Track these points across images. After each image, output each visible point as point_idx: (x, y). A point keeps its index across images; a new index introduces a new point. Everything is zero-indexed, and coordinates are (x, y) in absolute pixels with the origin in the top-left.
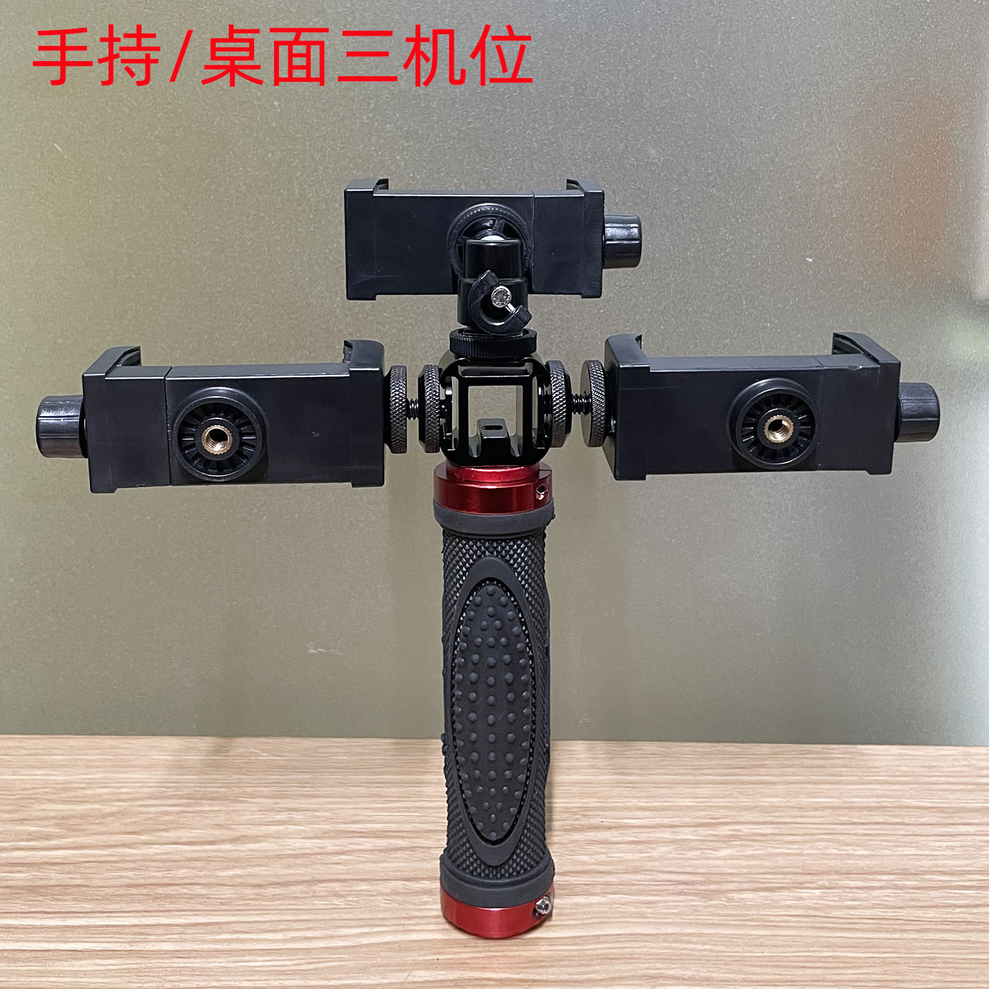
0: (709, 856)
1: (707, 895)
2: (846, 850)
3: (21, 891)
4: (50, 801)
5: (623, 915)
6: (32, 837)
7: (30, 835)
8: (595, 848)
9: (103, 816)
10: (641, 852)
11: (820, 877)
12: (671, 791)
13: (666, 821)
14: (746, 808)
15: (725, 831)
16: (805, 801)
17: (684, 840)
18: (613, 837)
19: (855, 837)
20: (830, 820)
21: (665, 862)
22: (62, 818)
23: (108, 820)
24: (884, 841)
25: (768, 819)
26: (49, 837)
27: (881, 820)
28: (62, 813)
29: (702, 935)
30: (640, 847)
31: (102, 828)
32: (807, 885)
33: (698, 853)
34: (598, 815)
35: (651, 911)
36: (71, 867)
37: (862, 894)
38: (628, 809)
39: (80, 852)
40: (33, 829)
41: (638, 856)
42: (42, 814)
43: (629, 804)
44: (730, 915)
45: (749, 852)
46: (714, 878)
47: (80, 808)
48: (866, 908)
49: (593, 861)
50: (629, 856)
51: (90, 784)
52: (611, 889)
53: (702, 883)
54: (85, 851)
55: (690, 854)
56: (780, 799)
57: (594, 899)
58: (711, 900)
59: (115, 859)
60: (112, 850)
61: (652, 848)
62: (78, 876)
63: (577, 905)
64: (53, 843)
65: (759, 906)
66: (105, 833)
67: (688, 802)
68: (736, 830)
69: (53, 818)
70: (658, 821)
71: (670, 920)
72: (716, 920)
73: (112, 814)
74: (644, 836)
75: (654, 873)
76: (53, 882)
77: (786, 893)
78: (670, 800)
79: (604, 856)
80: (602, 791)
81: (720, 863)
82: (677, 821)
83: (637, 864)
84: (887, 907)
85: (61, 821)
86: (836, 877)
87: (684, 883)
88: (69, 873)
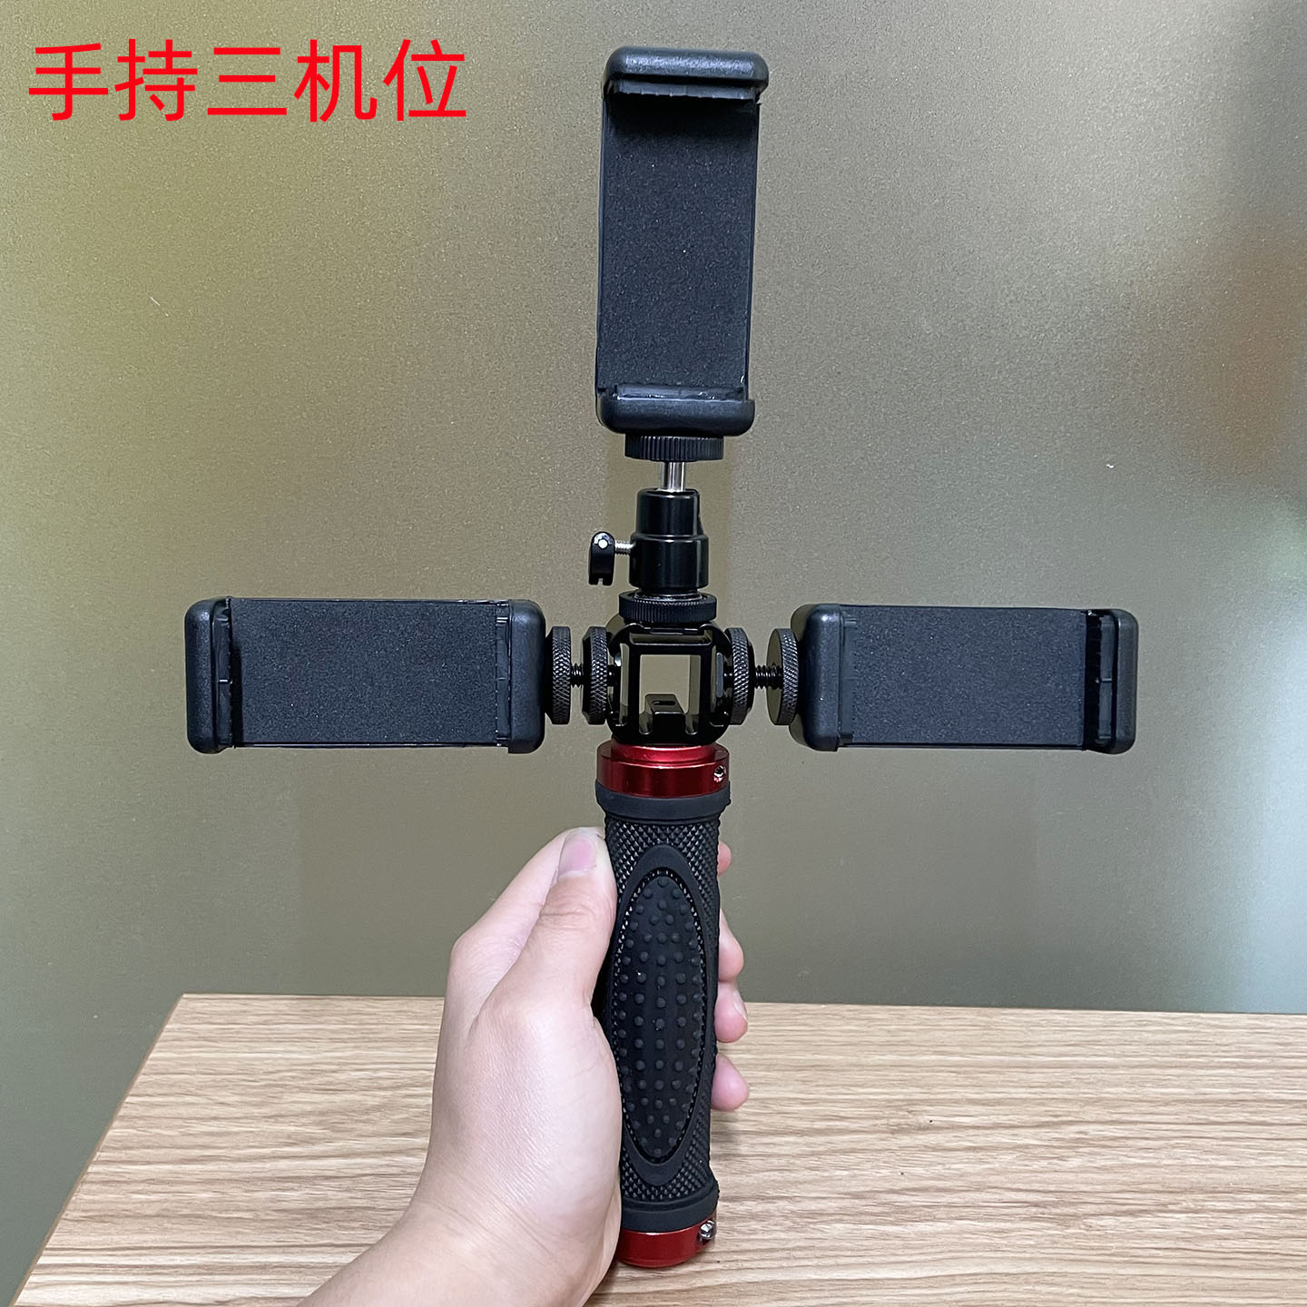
0: (1058, 1168)
1: (1063, 1221)
2: (1207, 1160)
3: (299, 1216)
4: (302, 1090)
5: (977, 1247)
6: (293, 1140)
7: (289, 1137)
8: (930, 1156)
9: (367, 1111)
10: (981, 1161)
11: (1183, 1197)
12: (1002, 1078)
13: (1003, 1119)
14: (1088, 1102)
15: (1070, 1132)
16: (1152, 1091)
17: (1027, 1146)
18: (948, 1142)
19: (1215, 1142)
20: (1184, 1118)
21: (1010, 1176)
22: (322, 1113)
23: (375, 1116)
24: (1248, 1147)
25: (1115, 1117)
26: (310, 1140)
27: (1241, 1119)
28: (320, 1107)
29: (1065, 1275)
30: (979, 1155)
31: (370, 1128)
32: (1171, 1207)
33: (1044, 1163)
34: (925, 1111)
35: (1005, 1242)
36: (347, 1183)
37: (1232, 1220)
38: (957, 1102)
39: (352, 1161)
40: (292, 1129)
41: (979, 1167)
42: (296, 1108)
43: (957, 1096)
44: (1092, 1248)
45: (1100, 1162)
46: (1068, 1198)
47: (338, 1099)
48: (1239, 1238)
49: (929, 1174)
50: (969, 1168)
51: (342, 1065)
52: (956, 1212)
53: (1055, 1205)
54: (358, 1160)
55: (1036, 1165)
56: (1124, 1090)
57: (941, 1226)
58: (1068, 1227)
59: (394, 1170)
60: (388, 1158)
61: (992, 1157)
62: (359, 1195)
63: (923, 1235)
64: (319, 1148)
65: (1122, 1237)
66: (375, 1135)
67: (1022, 1093)
68: (1081, 1132)
69: (310, 1113)
70: (994, 1119)
71: (1028, 1255)
72: (1079, 1254)
73: (377, 1108)
74: (982, 1139)
75: (999, 1191)
76: (333, 1204)
77: (1149, 1218)
78: (1003, 1090)
79: (939, 1167)
80: (923, 1077)
81: (1071, 1177)
82: (1013, 1119)
83: (979, 1179)
84: (1262, 1237)
85: (321, 1118)
86: (1201, 1197)
87: (1036, 1205)
88: (348, 1190)
